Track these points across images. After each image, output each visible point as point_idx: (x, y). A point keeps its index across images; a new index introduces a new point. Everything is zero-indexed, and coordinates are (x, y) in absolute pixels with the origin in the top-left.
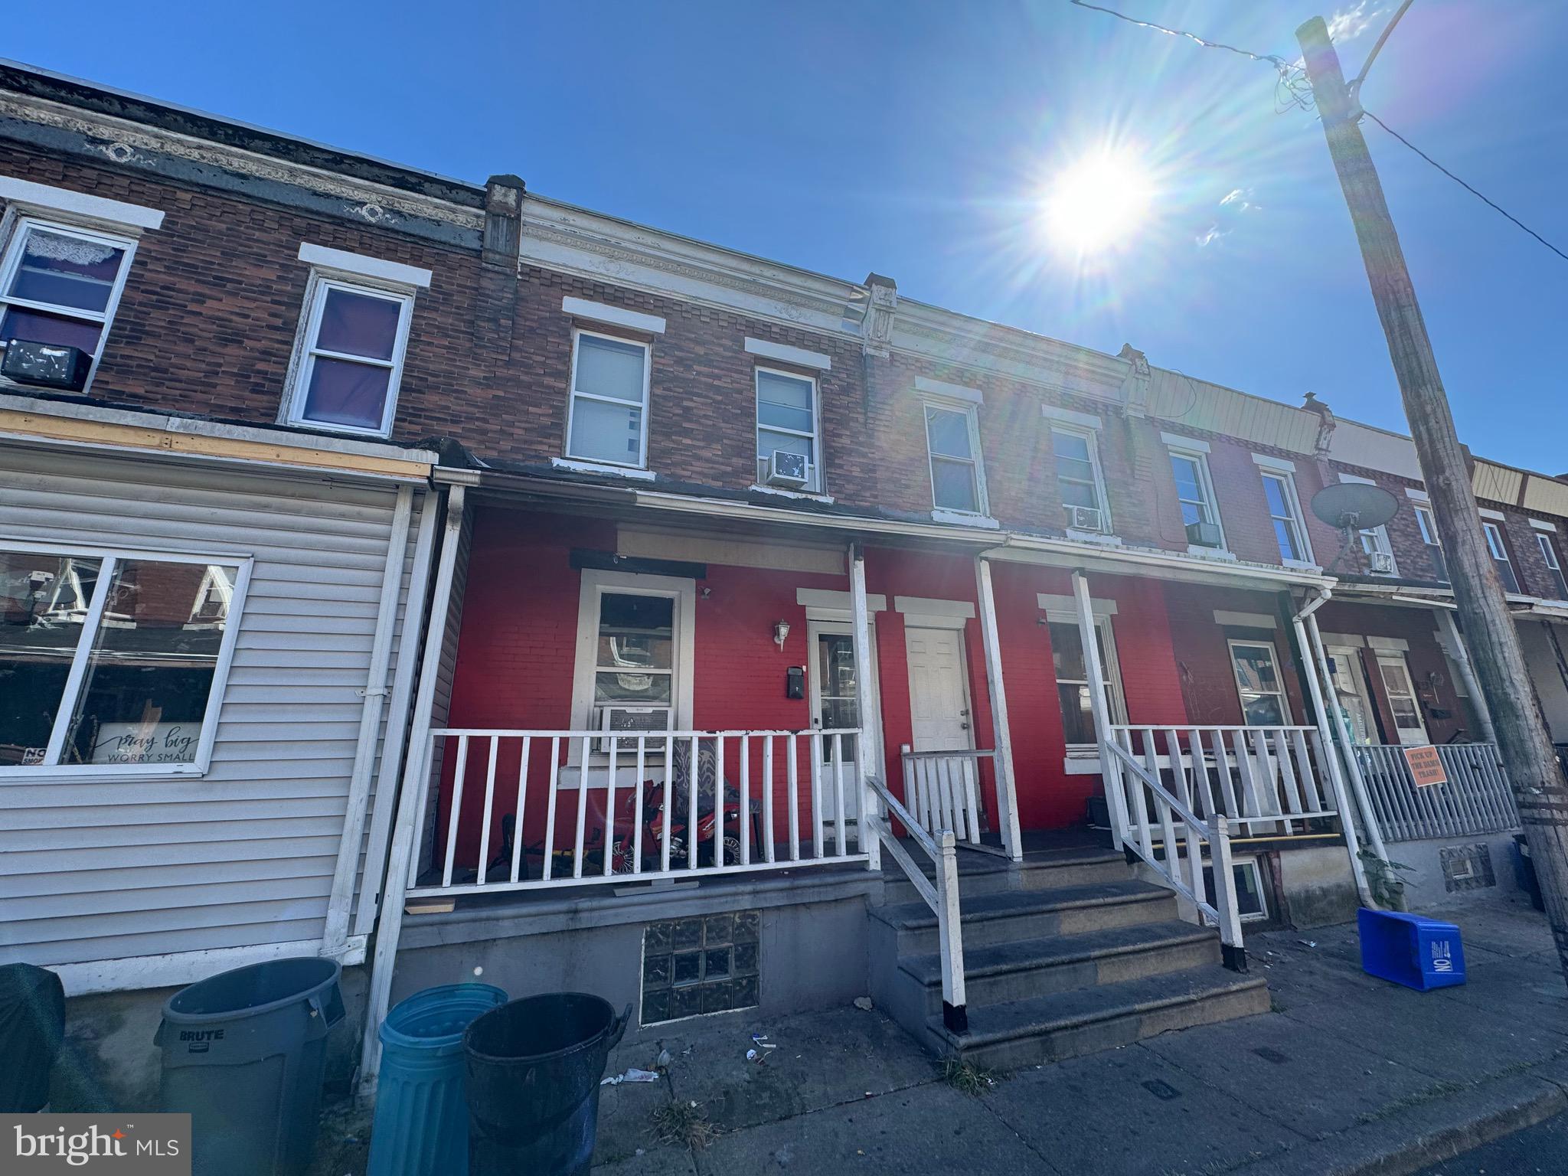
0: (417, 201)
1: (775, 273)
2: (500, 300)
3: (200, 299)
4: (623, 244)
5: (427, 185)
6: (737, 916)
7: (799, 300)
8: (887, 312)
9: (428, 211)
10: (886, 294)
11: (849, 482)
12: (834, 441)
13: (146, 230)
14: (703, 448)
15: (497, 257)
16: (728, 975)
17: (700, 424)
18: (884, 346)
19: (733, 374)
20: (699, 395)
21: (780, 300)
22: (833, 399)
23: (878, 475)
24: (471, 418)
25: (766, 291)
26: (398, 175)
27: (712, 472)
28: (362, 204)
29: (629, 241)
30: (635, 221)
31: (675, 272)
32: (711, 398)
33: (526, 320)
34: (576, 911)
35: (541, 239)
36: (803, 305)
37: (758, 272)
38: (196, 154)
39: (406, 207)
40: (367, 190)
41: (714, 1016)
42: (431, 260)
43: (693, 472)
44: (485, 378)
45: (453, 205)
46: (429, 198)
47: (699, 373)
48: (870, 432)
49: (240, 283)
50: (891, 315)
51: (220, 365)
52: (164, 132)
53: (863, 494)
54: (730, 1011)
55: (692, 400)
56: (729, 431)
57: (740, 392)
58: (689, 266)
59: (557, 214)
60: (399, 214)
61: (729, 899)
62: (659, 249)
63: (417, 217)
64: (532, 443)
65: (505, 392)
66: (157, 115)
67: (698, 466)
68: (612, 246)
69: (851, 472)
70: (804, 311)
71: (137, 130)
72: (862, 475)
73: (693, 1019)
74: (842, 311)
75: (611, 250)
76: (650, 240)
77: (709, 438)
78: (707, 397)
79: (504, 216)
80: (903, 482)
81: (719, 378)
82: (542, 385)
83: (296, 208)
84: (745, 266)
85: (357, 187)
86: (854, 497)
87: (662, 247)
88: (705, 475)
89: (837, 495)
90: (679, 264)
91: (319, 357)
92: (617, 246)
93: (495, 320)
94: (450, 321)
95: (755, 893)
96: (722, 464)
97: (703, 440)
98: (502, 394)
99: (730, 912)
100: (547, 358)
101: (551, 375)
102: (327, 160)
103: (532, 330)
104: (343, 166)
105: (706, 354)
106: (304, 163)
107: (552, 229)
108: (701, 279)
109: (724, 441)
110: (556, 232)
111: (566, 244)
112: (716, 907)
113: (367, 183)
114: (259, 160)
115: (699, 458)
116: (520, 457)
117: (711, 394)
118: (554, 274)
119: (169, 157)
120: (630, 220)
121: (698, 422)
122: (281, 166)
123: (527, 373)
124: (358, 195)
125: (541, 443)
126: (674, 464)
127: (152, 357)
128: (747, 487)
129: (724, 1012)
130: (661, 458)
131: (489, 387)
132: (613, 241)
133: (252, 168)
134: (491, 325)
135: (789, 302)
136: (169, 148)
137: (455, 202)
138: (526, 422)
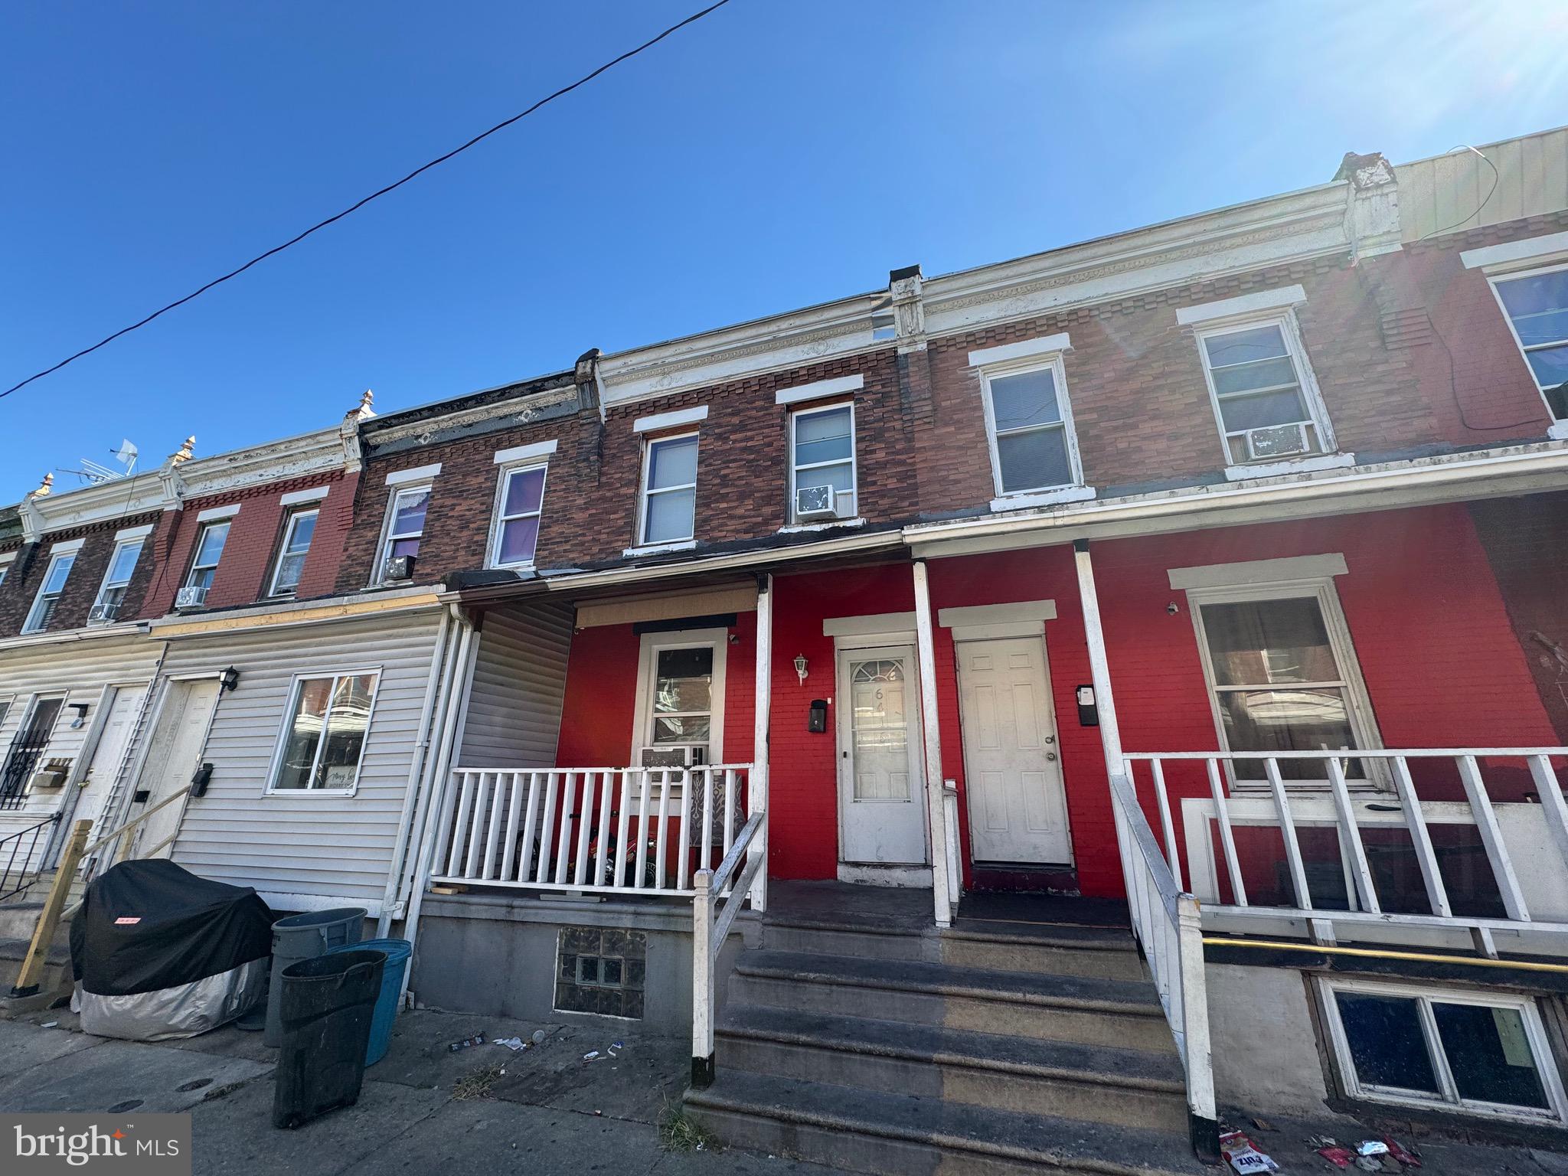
0: (545, 396)
1: (792, 321)
2: (590, 443)
3: (453, 507)
4: (667, 361)
5: (546, 384)
6: (629, 932)
7: (823, 334)
8: (911, 303)
9: (553, 400)
10: (906, 286)
11: (883, 497)
12: (866, 460)
13: (435, 477)
14: (736, 507)
15: (587, 412)
16: (618, 984)
17: (737, 486)
18: (916, 339)
19: (764, 431)
20: (734, 461)
21: (805, 343)
22: (865, 417)
23: (919, 479)
24: (576, 536)
25: (791, 341)
26: (531, 386)
27: (744, 526)
28: (520, 413)
29: (670, 356)
30: (670, 339)
31: (712, 362)
32: (745, 460)
33: (610, 449)
34: (512, 907)
35: (617, 384)
36: (829, 337)
37: (776, 329)
38: (450, 423)
39: (541, 403)
40: (520, 403)
41: (607, 1019)
42: (556, 432)
43: (727, 531)
44: (585, 503)
45: (562, 389)
46: (550, 392)
47: (734, 441)
48: (909, 436)
49: (469, 490)
50: (918, 304)
51: (459, 544)
52: (437, 419)
53: (900, 504)
54: (620, 1018)
55: (728, 467)
56: (760, 484)
57: (770, 444)
58: (719, 352)
59: (619, 362)
60: (540, 409)
61: (616, 916)
62: (692, 351)
63: (548, 406)
64: (612, 542)
65: (596, 509)
66: (433, 411)
67: (732, 525)
68: (660, 366)
69: (886, 485)
70: (830, 341)
71: (428, 423)
72: (899, 485)
73: (590, 1016)
74: (870, 324)
75: (663, 369)
76: (684, 347)
77: (742, 497)
78: (741, 460)
79: (586, 382)
80: (952, 477)
81: (751, 438)
82: (619, 495)
83: (491, 432)
84: (764, 329)
85: (516, 404)
86: (889, 512)
87: (694, 348)
88: (737, 531)
89: (869, 515)
90: (712, 355)
91: (507, 521)
92: (664, 364)
93: (587, 460)
94: (566, 470)
95: (636, 914)
96: (754, 516)
97: (737, 500)
98: (594, 511)
99: (622, 928)
100: (623, 473)
101: (626, 485)
102: (498, 396)
103: (614, 455)
104: (506, 395)
105: (740, 422)
106: (491, 403)
107: (619, 375)
108: (734, 358)
109: (756, 495)
110: (624, 375)
111: (633, 380)
112: (607, 921)
113: (519, 399)
114: (473, 412)
115: (732, 517)
116: (604, 556)
117: (745, 456)
118: (627, 407)
119: (443, 431)
120: (665, 340)
121: (733, 485)
122: (482, 410)
123: (609, 490)
124: (518, 409)
125: (617, 541)
126: (713, 529)
127: (434, 550)
128: (776, 531)
129: (614, 1017)
130: (703, 526)
131: (587, 509)
132: (660, 362)
133: (472, 419)
134: (585, 464)
135: (814, 340)
136: (443, 425)
137: (563, 386)
138: (608, 527)
